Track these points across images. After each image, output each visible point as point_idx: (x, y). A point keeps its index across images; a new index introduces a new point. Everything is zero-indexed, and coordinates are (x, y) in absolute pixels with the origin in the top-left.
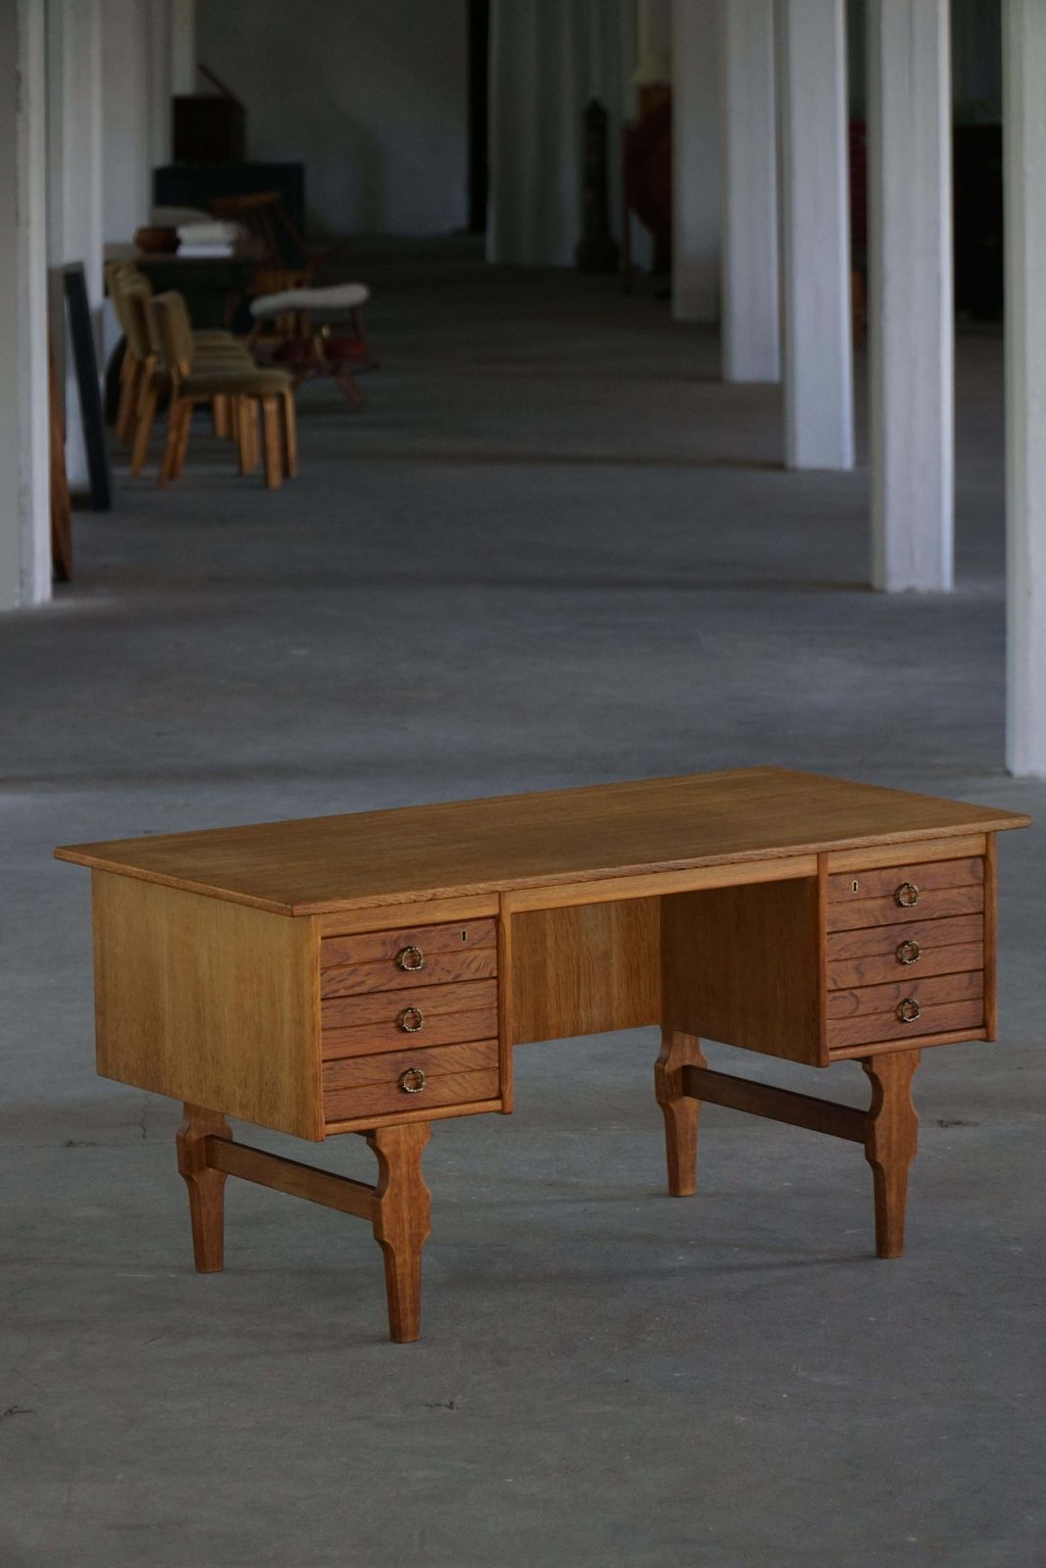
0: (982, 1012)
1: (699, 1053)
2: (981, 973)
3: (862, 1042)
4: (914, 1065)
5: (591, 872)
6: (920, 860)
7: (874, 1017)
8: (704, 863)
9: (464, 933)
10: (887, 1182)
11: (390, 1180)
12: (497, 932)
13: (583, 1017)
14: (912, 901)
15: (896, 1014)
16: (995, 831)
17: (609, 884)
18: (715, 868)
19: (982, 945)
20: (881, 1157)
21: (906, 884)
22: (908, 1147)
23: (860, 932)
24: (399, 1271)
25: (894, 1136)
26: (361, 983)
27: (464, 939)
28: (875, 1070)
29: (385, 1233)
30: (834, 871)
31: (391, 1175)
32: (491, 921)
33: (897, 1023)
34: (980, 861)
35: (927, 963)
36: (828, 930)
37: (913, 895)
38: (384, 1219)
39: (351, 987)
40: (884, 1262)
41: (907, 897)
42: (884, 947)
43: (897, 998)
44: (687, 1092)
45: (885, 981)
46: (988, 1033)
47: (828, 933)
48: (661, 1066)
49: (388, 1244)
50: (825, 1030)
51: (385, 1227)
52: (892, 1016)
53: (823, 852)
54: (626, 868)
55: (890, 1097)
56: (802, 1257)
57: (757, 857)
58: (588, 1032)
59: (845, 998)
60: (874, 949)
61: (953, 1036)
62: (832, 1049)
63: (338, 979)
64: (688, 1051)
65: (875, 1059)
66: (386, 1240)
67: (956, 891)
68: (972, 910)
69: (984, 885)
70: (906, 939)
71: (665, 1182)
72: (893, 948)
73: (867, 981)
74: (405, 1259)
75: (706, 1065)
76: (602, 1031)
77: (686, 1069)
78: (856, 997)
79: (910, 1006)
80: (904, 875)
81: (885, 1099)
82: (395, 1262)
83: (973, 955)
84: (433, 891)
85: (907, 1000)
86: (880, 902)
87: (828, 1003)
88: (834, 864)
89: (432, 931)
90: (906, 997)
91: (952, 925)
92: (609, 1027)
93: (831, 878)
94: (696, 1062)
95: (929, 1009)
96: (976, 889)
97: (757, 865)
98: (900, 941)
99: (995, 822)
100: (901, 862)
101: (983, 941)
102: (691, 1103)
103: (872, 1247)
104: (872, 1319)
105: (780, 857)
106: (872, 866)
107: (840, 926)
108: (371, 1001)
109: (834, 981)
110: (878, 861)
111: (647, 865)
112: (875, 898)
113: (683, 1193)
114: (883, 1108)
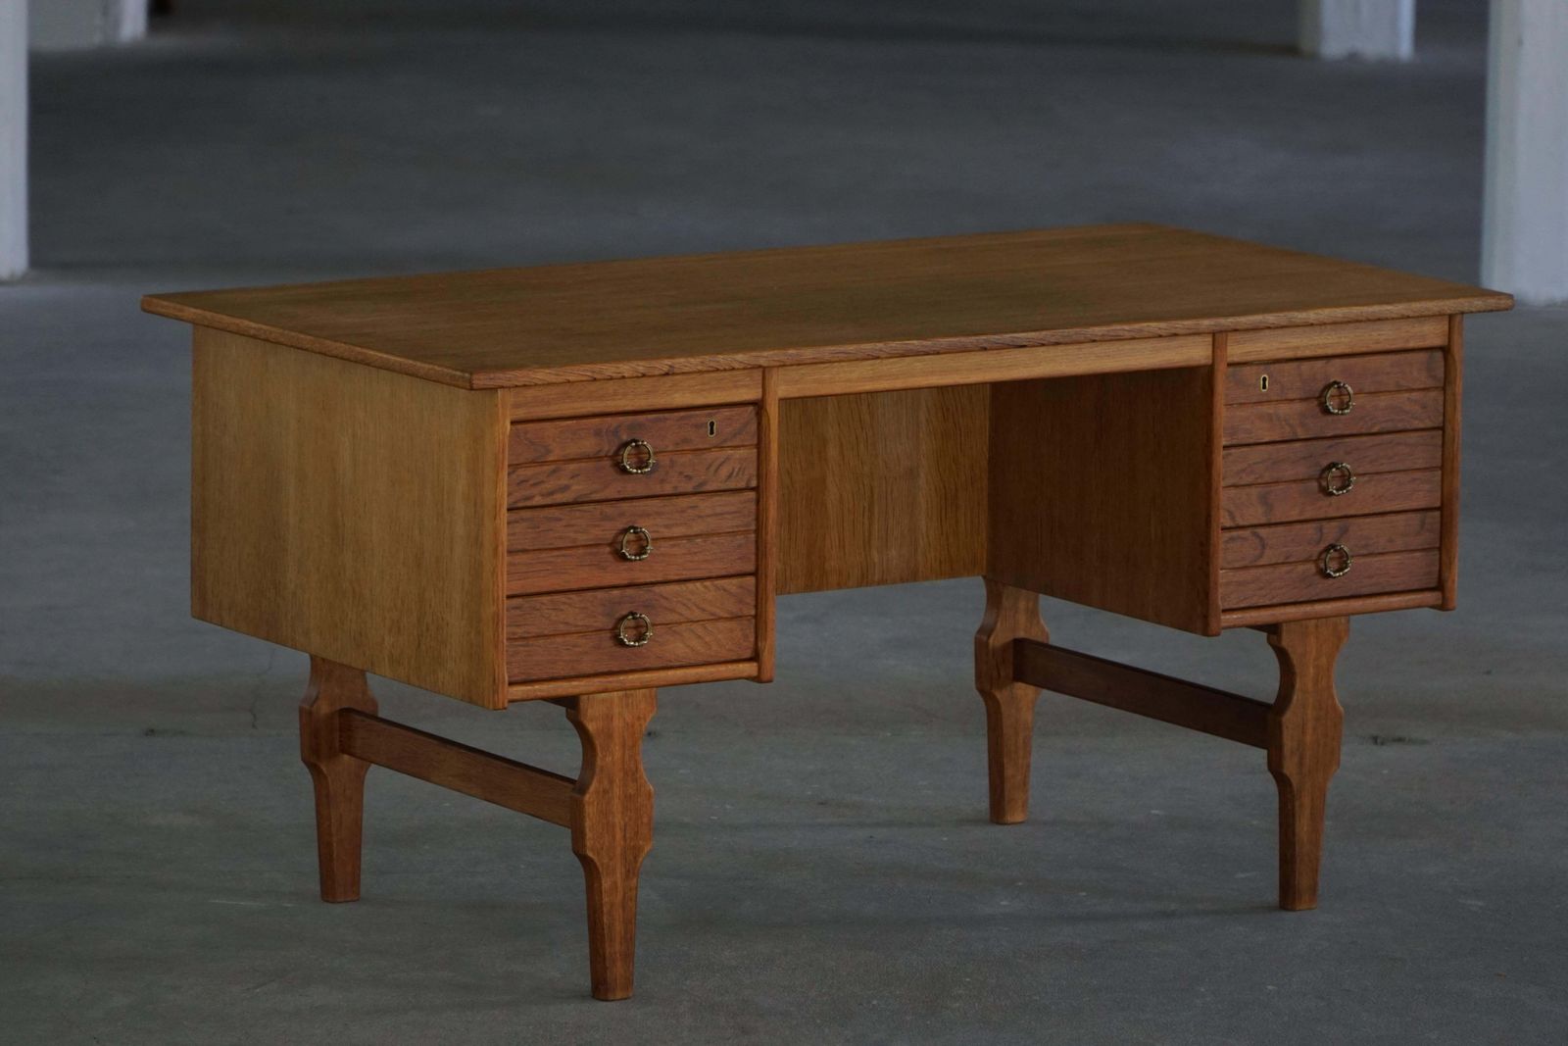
0: (1437, 568)
1: (1038, 622)
2: (1437, 514)
3: (1268, 602)
4: (1340, 639)
5: (893, 344)
6: (1357, 349)
7: (1285, 568)
8: (1053, 340)
9: (712, 424)
10: (1297, 804)
11: (597, 770)
12: (759, 424)
13: (876, 560)
14: (1343, 406)
15: (1317, 566)
16: (1462, 313)
17: (918, 364)
18: (1070, 347)
19: (1440, 472)
20: (1290, 768)
21: (1335, 383)
22: (1328, 758)
23: (1270, 448)
24: (606, 899)
25: (1308, 738)
26: (566, 488)
27: (712, 433)
28: (1285, 643)
29: (589, 843)
30: (1236, 359)
31: (599, 762)
32: (751, 408)
33: (1317, 578)
34: (1439, 355)
35: (1362, 495)
36: (1224, 443)
37: (1346, 399)
38: (588, 824)
39: (551, 493)
40: (1289, 916)
41: (1337, 400)
42: (1302, 470)
43: (1318, 542)
44: (1019, 676)
45: (1302, 518)
46: (1444, 598)
47: (1225, 447)
48: (985, 638)
49: (592, 861)
50: (1216, 584)
51: (589, 835)
52: (1311, 568)
53: (1221, 332)
54: (944, 342)
55: (1304, 682)
56: (1173, 906)
57: (1128, 335)
58: (882, 582)
59: (1245, 539)
60: (1289, 472)
61: (1395, 600)
62: (1225, 611)
63: (531, 482)
64: (1022, 618)
65: (1284, 625)
66: (590, 854)
67: (1407, 395)
68: (1429, 424)
69: (1444, 389)
70: (1334, 460)
71: (984, 804)
72: (1315, 472)
73: (1277, 517)
74: (615, 883)
75: (1048, 638)
76: (902, 580)
77: (1019, 644)
78: (1261, 539)
79: (1336, 555)
80: (1334, 371)
81: (1298, 686)
82: (601, 885)
83: (1427, 487)
84: (668, 362)
85: (1333, 546)
86: (1298, 407)
87: (1222, 546)
88: (1236, 350)
89: (666, 419)
90: (1332, 542)
91: (1399, 444)
92: (913, 576)
93: (1231, 369)
94: (1034, 635)
95: (1362, 560)
96: (1433, 394)
97: (1127, 346)
98: (1325, 463)
99: (1461, 300)
100: (1330, 351)
101: (1442, 468)
102: (1023, 691)
103: (1274, 896)
104: (1270, 987)
105: (1160, 336)
106: (1290, 354)
107: (1242, 438)
108: (578, 514)
109: (1231, 514)
110: (1298, 348)
111: (973, 339)
112: (1292, 400)
113: (1009, 818)
114: (1295, 698)
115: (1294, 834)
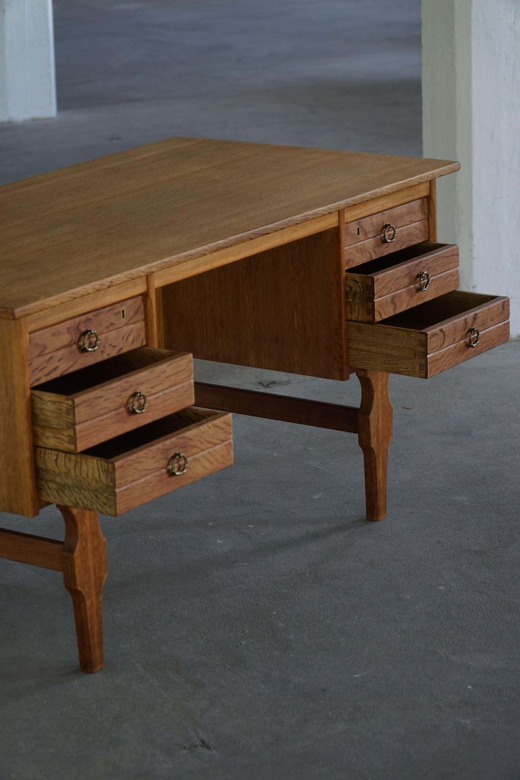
6: (394, 204)
9: (123, 311)
10: (377, 461)
11: (79, 537)
12: (145, 306)
14: (391, 238)
20: (373, 443)
21: (388, 224)
22: (388, 432)
24: (89, 613)
25: (380, 425)
26: (56, 368)
27: (123, 317)
28: (369, 376)
29: (78, 582)
30: (347, 221)
31: (80, 532)
32: (140, 297)
34: (425, 200)
36: (345, 269)
37: (392, 233)
38: (77, 570)
39: (49, 374)
41: (389, 234)
47: (346, 272)
49: (80, 592)
51: (78, 577)
55: (377, 395)
63: (39, 369)
66: (79, 588)
67: (413, 225)
68: (422, 240)
69: (428, 218)
74: (92, 602)
80: (385, 219)
81: (375, 397)
82: (85, 605)
84: (109, 279)
86: (373, 241)
88: (348, 216)
89: (101, 313)
93: (346, 226)
96: (424, 222)
100: (384, 208)
105: (324, 215)
107: (352, 265)
110: (372, 209)
112: (369, 238)
114: (374, 404)
115: (376, 479)
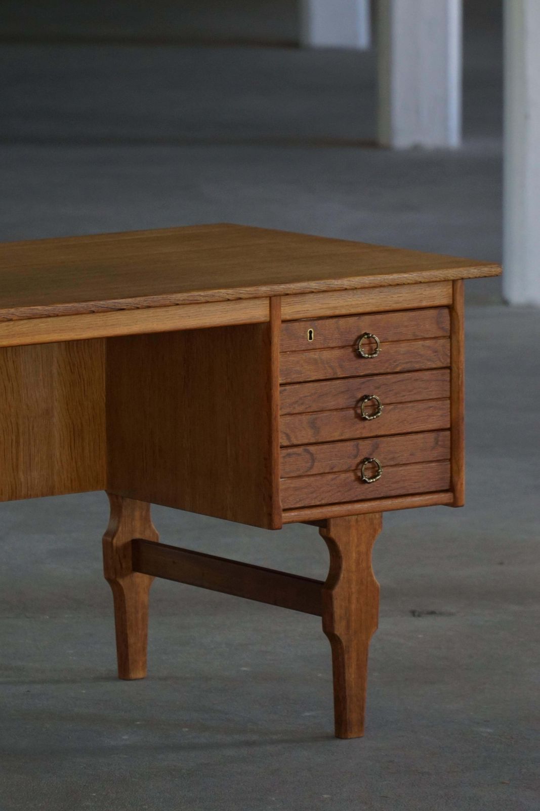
0: (449, 475)
1: (150, 526)
2: (448, 433)
3: (318, 503)
4: (375, 531)
5: (23, 309)
6: (381, 308)
7: (330, 477)
8: (145, 304)
10: (346, 656)
13: (22, 480)
14: (372, 352)
15: (356, 474)
16: (462, 279)
17: (42, 324)
18: (158, 310)
19: (449, 402)
20: (339, 629)
21: (366, 334)
22: (369, 622)
23: (316, 384)
25: (353, 607)
28: (333, 534)
30: (288, 317)
33: (356, 484)
34: (446, 311)
35: (388, 420)
36: (280, 381)
37: (374, 346)
40: (343, 742)
41: (367, 348)
42: (342, 401)
43: (356, 457)
44: (137, 567)
45: (343, 438)
46: (455, 498)
47: (281, 385)
48: (110, 539)
50: (278, 489)
52: (351, 476)
53: (275, 296)
54: (60, 307)
55: (348, 564)
56: (255, 737)
57: (203, 299)
58: (27, 496)
59: (299, 455)
60: (332, 404)
61: (417, 500)
62: (285, 510)
64: (138, 524)
65: (332, 521)
67: (421, 343)
68: (439, 365)
69: (450, 337)
70: (365, 393)
71: (115, 666)
72: (352, 402)
73: (325, 435)
75: (157, 539)
76: (43, 495)
77: (136, 544)
78: (312, 454)
79: (370, 465)
80: (364, 324)
81: (344, 567)
83: (439, 413)
85: (367, 459)
86: (337, 353)
87: (281, 460)
88: (288, 310)
90: (367, 456)
91: (416, 380)
92: (51, 491)
93: (284, 325)
94: (147, 536)
95: (391, 470)
96: (441, 341)
97: (204, 308)
98: (359, 396)
99: (461, 269)
100: (360, 310)
101: (450, 398)
102: (141, 579)
103: (331, 729)
104: (325, 796)
105: (229, 300)
106: (329, 313)
107: (294, 377)
109: (287, 435)
110: (335, 308)
111: (84, 304)
112: (333, 348)
113: (133, 676)
114: (342, 576)
115: (344, 680)
